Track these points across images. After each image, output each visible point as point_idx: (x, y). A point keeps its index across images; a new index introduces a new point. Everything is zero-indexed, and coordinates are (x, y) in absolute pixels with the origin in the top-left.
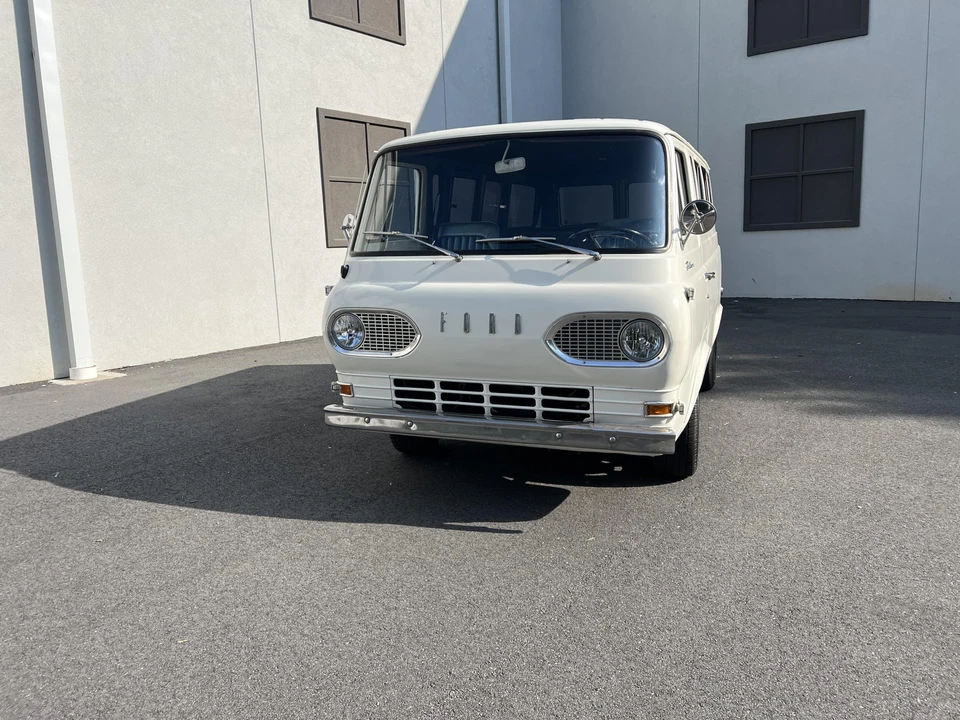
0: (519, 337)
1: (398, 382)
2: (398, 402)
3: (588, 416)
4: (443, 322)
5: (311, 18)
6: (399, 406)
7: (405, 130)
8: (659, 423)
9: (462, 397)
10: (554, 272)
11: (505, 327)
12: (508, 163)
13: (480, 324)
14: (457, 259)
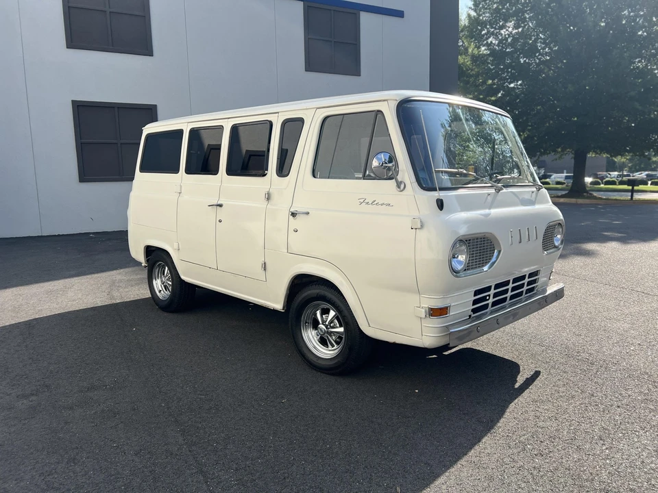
0: (537, 242)
1: (476, 293)
2: (471, 310)
3: (537, 286)
6: (471, 313)
9: (501, 292)
10: (532, 199)
14: (498, 190)
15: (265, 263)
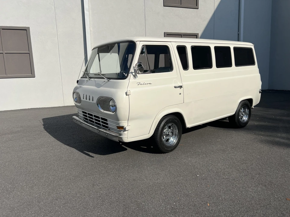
0: (93, 102)
1: (83, 112)
2: (84, 117)
3: (108, 127)
5: (164, 6)
7: (196, 36)
8: (121, 132)
9: (91, 118)
10: (102, 84)
11: (91, 99)
13: (88, 98)
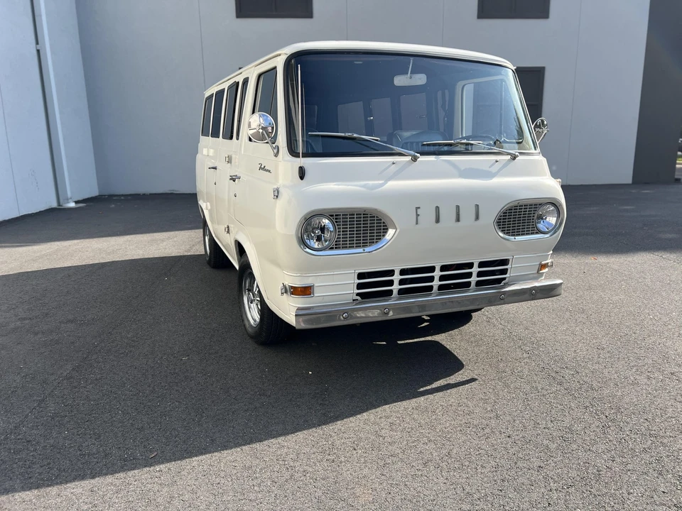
0: (478, 222)
1: (361, 276)
2: (358, 294)
3: (504, 279)
4: (418, 215)
6: (358, 298)
8: (542, 277)
9: (417, 279)
10: (490, 169)
11: (467, 215)
12: (411, 78)
13: (448, 214)
14: (415, 159)
15: (228, 227)
